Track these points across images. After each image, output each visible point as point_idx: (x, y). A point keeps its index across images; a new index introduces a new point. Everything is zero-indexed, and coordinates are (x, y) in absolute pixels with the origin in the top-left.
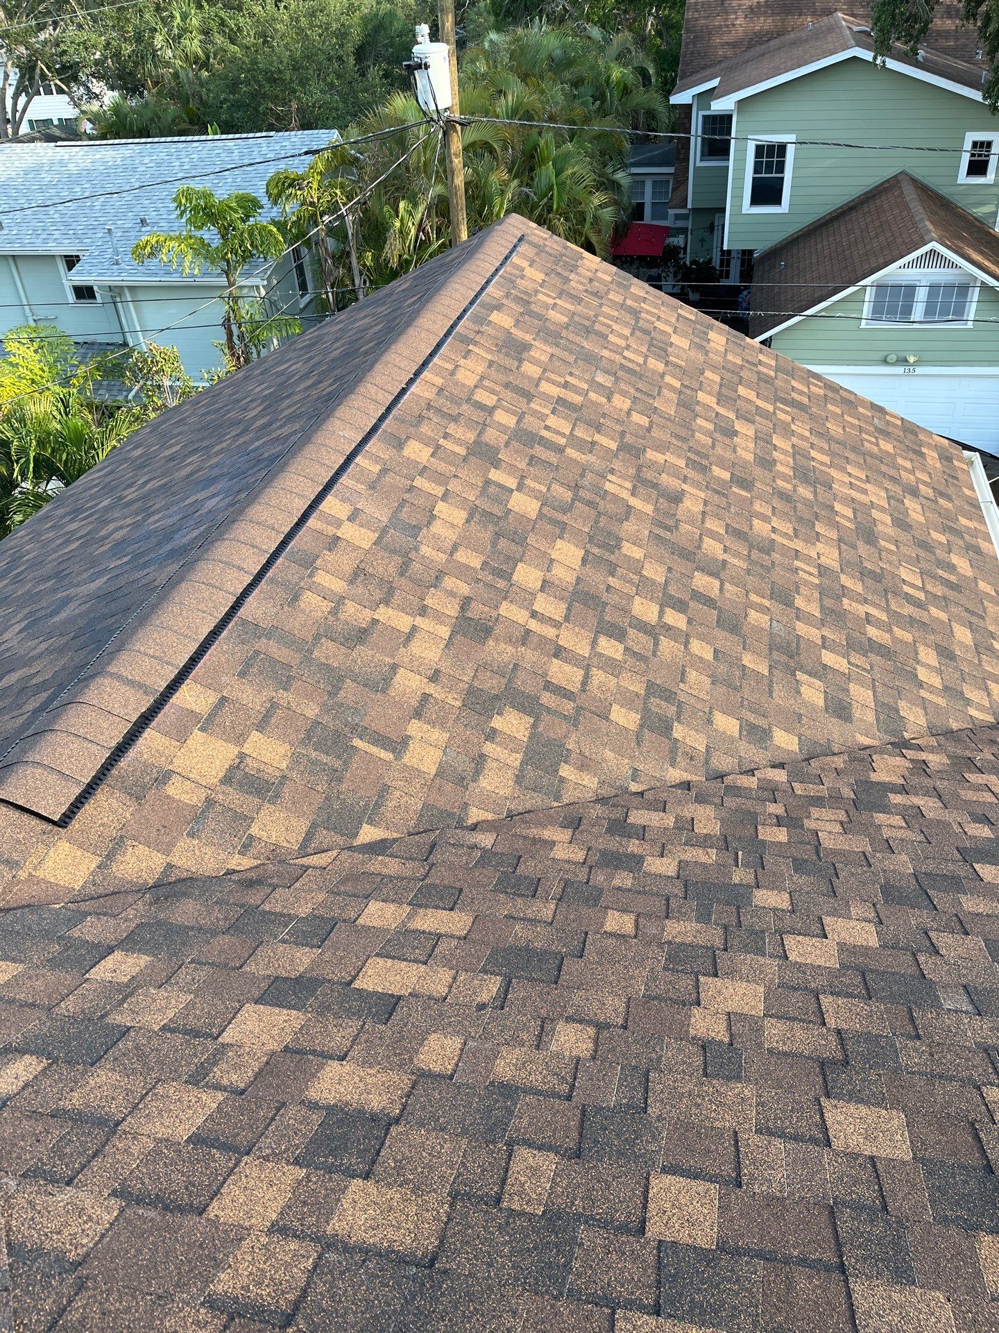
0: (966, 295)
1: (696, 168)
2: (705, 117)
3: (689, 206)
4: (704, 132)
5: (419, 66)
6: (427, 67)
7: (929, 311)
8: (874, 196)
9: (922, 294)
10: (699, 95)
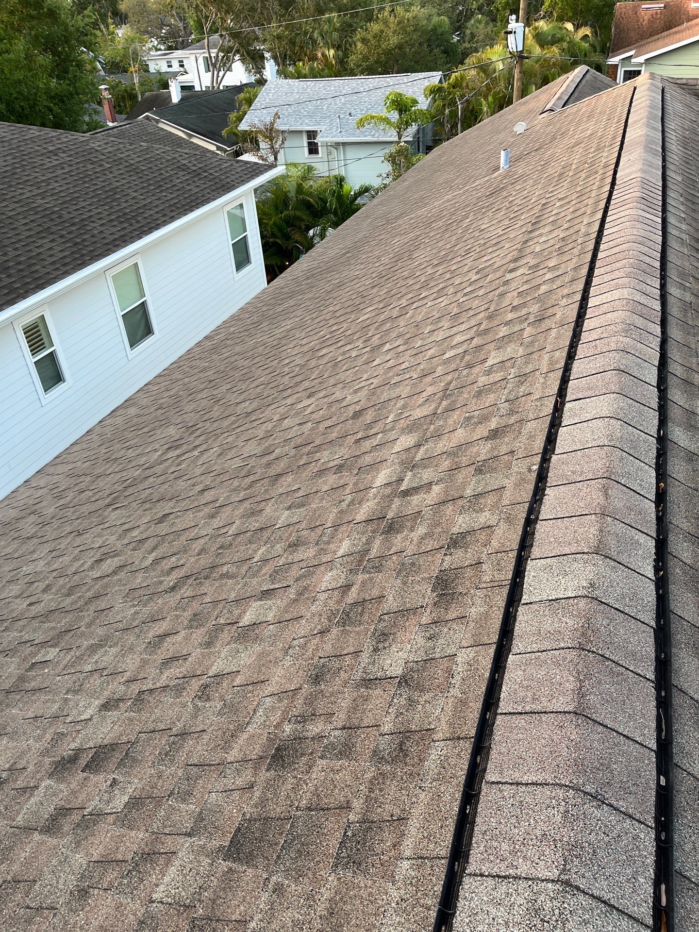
2: (625, 71)
4: (624, 80)
5: (511, 32)
6: (515, 32)
10: (623, 59)
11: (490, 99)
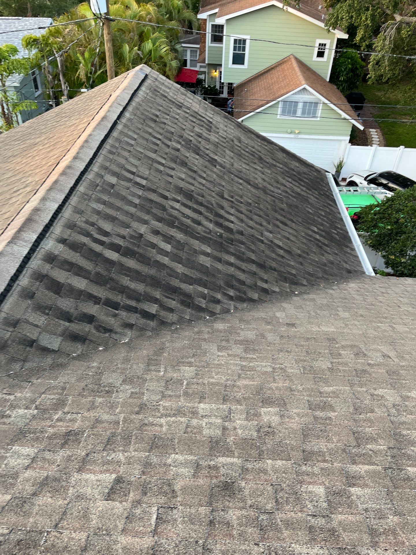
0: (317, 107)
1: (209, 47)
2: (213, 25)
3: (207, 62)
4: (212, 32)
7: (303, 113)
8: (281, 64)
9: (300, 105)
10: (210, 15)
11: (87, 55)
